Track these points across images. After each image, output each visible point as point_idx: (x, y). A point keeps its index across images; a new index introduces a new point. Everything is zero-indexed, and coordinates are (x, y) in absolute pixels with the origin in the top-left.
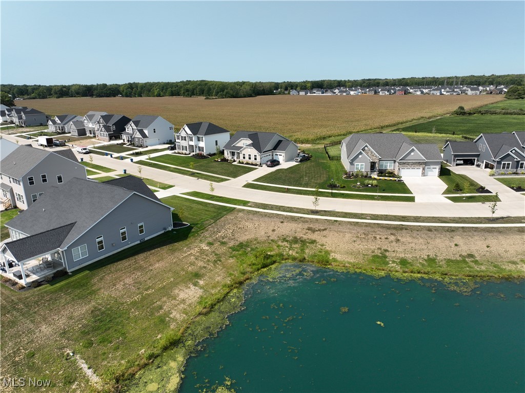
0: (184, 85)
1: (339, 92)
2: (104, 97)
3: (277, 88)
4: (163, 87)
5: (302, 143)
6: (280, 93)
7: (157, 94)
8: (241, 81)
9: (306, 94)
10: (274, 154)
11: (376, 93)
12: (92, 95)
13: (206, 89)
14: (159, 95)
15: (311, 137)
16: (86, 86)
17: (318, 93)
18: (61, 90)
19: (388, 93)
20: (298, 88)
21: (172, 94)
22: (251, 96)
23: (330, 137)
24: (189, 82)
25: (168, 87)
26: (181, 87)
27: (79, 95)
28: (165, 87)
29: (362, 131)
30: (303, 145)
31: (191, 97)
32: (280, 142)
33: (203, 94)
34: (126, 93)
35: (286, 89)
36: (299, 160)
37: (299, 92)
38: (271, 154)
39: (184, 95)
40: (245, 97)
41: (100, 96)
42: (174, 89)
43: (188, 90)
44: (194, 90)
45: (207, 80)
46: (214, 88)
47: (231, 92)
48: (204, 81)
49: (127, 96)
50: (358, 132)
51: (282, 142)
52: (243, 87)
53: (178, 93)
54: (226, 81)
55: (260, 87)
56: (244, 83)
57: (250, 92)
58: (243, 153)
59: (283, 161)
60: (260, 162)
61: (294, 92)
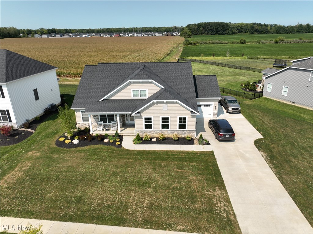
6: (24, 37)
9: (48, 37)
11: (100, 36)
17: (57, 36)
19: (109, 36)
37: (41, 36)
58: (145, 117)
59: (214, 115)
60: (195, 130)
61: (37, 36)
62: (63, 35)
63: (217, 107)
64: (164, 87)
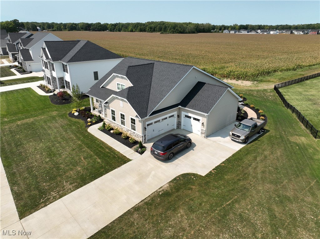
0: (149, 24)
1: (261, 32)
2: (97, 31)
3: (214, 29)
4: (135, 26)
5: (238, 78)
6: (215, 32)
7: (130, 30)
8: (188, 22)
9: (235, 33)
10: (183, 114)
11: (292, 33)
12: (89, 30)
13: (163, 27)
14: (132, 31)
15: (251, 71)
16: (87, 24)
17: (244, 32)
18: (72, 25)
19: (302, 33)
20: (230, 29)
21: (141, 31)
22: (194, 33)
23: (275, 71)
24: (152, 23)
25: (139, 25)
26: (147, 26)
27: (83, 30)
28: (137, 26)
29: (314, 65)
30: (239, 83)
31: (152, 32)
32: (199, 86)
33: (161, 31)
34: (111, 29)
35: (220, 29)
36: (243, 137)
37: (230, 31)
38: (175, 113)
39: (148, 32)
40: (189, 33)
41: (94, 30)
42: (142, 27)
43: (151, 28)
44: (155, 28)
45: (165, 21)
46: (169, 27)
47: (180, 29)
48: (163, 22)
49: (111, 31)
50: (310, 66)
51: (205, 87)
52: (188, 26)
53: (145, 29)
54: (178, 22)
55: (201, 27)
56: (190, 23)
57: (194, 30)
58: (111, 109)
59: (202, 133)
60: (142, 136)
61: (226, 31)
62: (251, 31)
63: (205, 124)
64: (133, 86)
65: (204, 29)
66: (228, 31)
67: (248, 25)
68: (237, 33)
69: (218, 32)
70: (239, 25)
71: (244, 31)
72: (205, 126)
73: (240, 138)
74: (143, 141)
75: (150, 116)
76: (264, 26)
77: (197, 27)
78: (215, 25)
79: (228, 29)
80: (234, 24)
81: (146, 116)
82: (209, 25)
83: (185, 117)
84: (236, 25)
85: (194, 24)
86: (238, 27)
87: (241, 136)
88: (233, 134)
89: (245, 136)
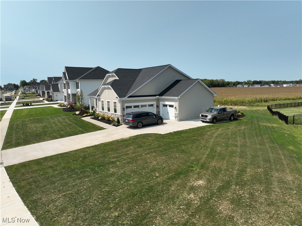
1: (274, 85)
3: (228, 84)
6: (230, 87)
9: (248, 86)
10: (161, 103)
17: (259, 86)
20: (243, 84)
36: (210, 117)
37: (243, 86)
38: (154, 103)
55: (216, 82)
58: (101, 100)
59: (176, 117)
60: (121, 115)
61: (239, 86)
62: (264, 85)
63: (177, 108)
64: (118, 79)
65: (218, 84)
66: (241, 85)
67: (262, 81)
68: (251, 87)
69: (233, 86)
70: (252, 81)
71: (257, 85)
72: (177, 110)
73: (208, 118)
74: (121, 120)
75: (128, 97)
76: (278, 81)
77: (212, 83)
78: (229, 81)
79: (241, 84)
80: (248, 80)
81: (125, 97)
82: (223, 80)
83: (163, 106)
84: (250, 81)
85: (209, 80)
86: (251, 83)
87: (208, 115)
88: (202, 116)
89: (212, 116)
